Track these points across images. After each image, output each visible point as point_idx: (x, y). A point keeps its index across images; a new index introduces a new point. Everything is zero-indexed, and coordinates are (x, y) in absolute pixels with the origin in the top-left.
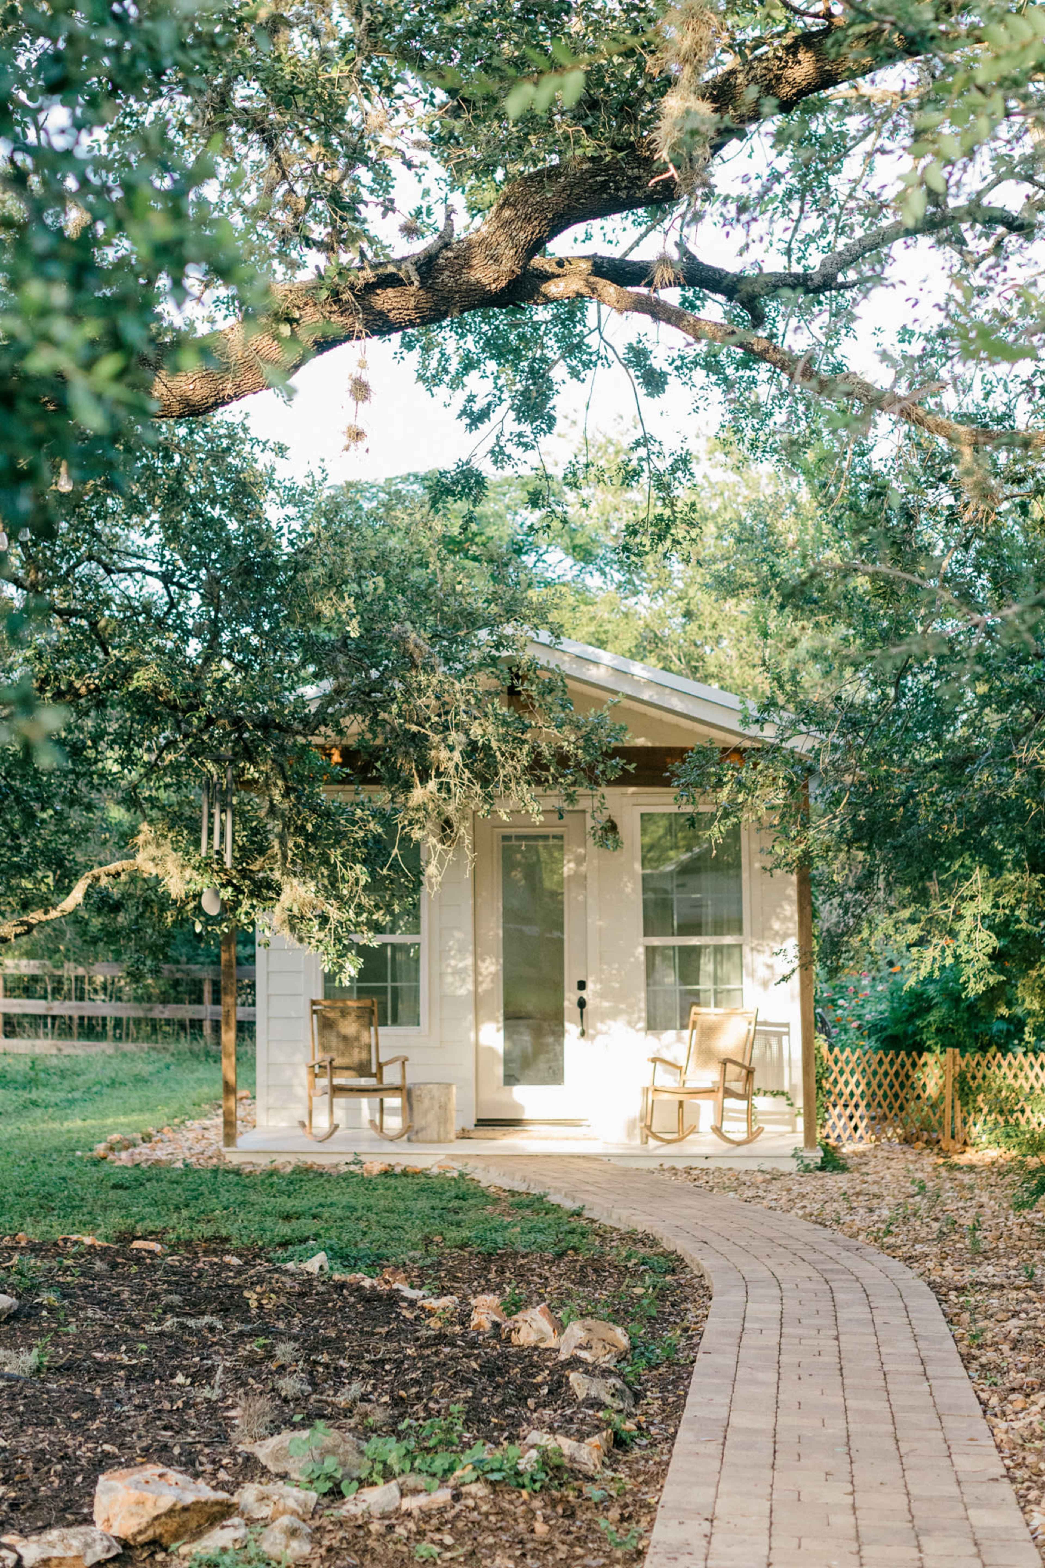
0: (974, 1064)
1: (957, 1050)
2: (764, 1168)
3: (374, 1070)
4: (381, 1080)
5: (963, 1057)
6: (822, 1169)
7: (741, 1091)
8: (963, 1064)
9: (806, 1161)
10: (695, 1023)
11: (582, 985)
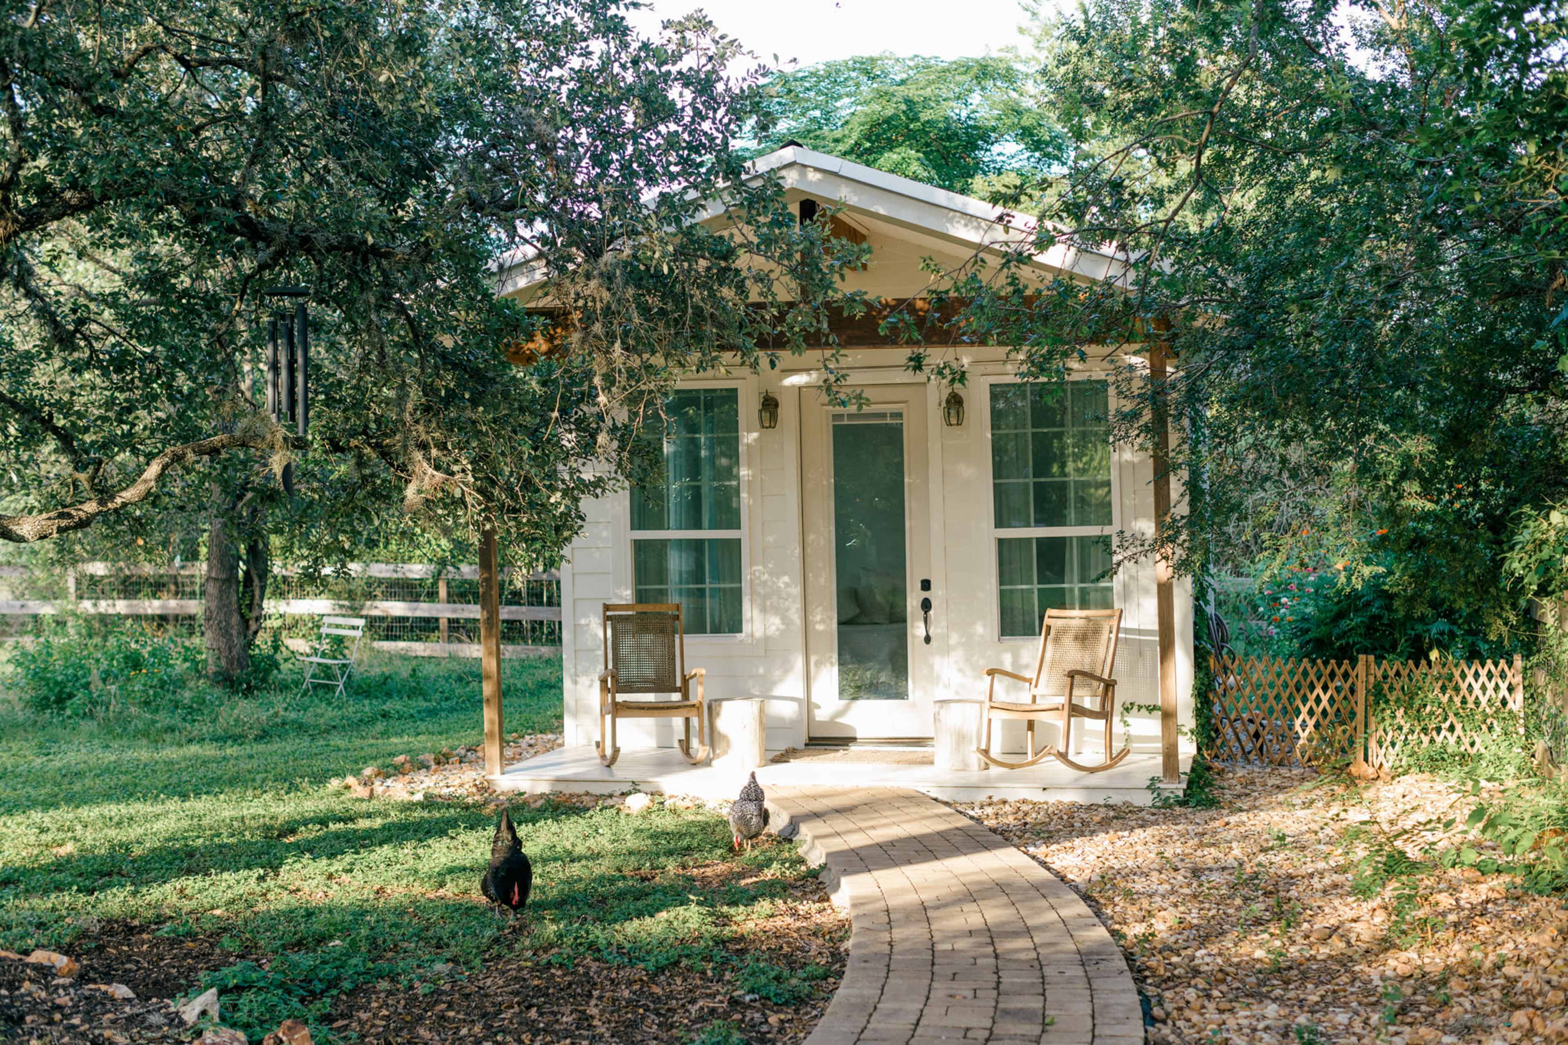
0: (1391, 673)
1: (1372, 658)
2: (1111, 802)
3: (679, 684)
4: (686, 697)
5: (1379, 665)
6: (1183, 803)
7: (1097, 708)
8: (1379, 674)
9: (1167, 794)
10: (1049, 628)
11: (926, 585)
